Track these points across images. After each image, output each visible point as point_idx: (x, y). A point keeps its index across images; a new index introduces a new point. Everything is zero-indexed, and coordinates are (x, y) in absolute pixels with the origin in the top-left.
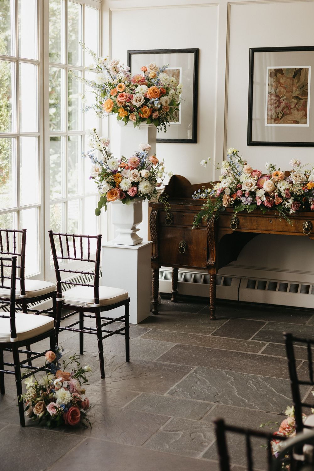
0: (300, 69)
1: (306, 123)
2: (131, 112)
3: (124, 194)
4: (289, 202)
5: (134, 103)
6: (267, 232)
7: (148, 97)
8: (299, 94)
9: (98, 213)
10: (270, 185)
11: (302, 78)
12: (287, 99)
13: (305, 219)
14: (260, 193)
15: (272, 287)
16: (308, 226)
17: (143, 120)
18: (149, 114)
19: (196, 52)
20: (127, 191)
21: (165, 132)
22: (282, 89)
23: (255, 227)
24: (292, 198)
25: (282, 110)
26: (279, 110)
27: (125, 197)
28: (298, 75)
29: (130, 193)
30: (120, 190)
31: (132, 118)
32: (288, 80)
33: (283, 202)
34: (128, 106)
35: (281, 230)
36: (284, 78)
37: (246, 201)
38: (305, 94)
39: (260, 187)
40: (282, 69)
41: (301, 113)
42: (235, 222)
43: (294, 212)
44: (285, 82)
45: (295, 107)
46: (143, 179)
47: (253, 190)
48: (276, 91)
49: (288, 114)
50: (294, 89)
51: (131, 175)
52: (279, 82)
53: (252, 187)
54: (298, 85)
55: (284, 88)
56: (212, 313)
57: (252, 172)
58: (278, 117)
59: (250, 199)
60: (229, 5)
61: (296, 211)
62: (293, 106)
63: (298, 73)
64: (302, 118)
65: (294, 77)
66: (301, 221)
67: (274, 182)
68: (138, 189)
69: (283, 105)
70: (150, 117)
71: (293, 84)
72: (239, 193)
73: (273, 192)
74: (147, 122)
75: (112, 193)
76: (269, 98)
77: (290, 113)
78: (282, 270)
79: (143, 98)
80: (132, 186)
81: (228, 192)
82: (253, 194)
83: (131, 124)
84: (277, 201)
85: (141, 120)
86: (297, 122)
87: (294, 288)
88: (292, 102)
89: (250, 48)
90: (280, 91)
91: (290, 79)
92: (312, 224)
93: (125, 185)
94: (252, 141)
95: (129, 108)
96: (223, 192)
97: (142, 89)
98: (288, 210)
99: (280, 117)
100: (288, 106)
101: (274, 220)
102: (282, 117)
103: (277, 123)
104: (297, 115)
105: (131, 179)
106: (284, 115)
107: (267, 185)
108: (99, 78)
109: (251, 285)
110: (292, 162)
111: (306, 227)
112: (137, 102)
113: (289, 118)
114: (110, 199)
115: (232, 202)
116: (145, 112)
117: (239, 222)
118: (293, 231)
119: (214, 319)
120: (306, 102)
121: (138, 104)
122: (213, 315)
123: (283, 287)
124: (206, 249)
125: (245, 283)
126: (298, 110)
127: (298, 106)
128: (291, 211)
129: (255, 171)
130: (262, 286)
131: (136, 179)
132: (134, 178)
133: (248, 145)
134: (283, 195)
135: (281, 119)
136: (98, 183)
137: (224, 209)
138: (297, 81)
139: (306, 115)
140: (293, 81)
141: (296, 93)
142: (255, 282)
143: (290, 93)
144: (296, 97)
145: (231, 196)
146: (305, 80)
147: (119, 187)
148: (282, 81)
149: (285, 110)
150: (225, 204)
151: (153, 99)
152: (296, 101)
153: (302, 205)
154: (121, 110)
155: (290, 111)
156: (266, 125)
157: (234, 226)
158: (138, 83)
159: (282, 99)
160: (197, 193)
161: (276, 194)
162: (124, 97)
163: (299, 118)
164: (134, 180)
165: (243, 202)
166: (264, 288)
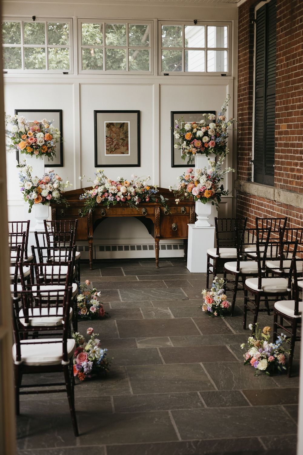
0: (124, 123)
1: (128, 154)
2: (36, 149)
3: (44, 199)
4: (135, 198)
5: (38, 143)
6: (122, 216)
7: (46, 139)
8: (123, 137)
9: (30, 211)
10: (125, 189)
11: (125, 127)
12: (117, 140)
13: (142, 207)
14: (120, 194)
15: (114, 248)
16: (145, 211)
17: (43, 153)
18: (47, 150)
19: (61, 112)
20: (46, 197)
21: (53, 161)
22: (114, 135)
23: (115, 214)
24: (137, 196)
25: (115, 146)
26: (112, 146)
27: (44, 201)
28: (123, 126)
29: (48, 198)
30: (42, 197)
31: (36, 153)
32: (117, 129)
33: (132, 198)
34: (34, 145)
35: (129, 214)
36: (115, 128)
37: (111, 198)
38: (127, 137)
39: (119, 191)
40: (113, 123)
41: (126, 148)
42: (104, 211)
43: (138, 203)
44: (115, 130)
45: (122, 144)
46: (56, 189)
47: (116, 193)
48: (110, 135)
49: (118, 149)
50: (121, 134)
51: (49, 187)
52: (112, 130)
53: (115, 191)
54: (123, 132)
55: (115, 133)
56: (91, 266)
57: (112, 182)
58: (112, 150)
59: (113, 197)
60: (80, 85)
61: (139, 202)
62: (120, 144)
63: (122, 125)
64: (126, 151)
65: (120, 127)
66: (140, 208)
67: (126, 187)
68: (52, 195)
69: (115, 143)
70: (47, 152)
71: (120, 132)
72: (106, 194)
73: (126, 193)
74: (45, 155)
75: (38, 199)
76: (107, 139)
77: (119, 148)
78: (119, 239)
79: (44, 140)
80: (49, 194)
81: (100, 194)
82: (114, 195)
83: (34, 156)
84: (129, 198)
85: (41, 154)
86: (123, 153)
87: (127, 248)
88: (120, 142)
89: (94, 111)
90: (113, 136)
91: (118, 128)
92: (146, 209)
93: (44, 193)
94: (98, 164)
95: (34, 147)
96: (97, 195)
97: (40, 135)
98: (135, 202)
99: (113, 150)
100: (117, 144)
101: (125, 209)
102: (115, 150)
103: (112, 154)
104: (123, 149)
105: (48, 189)
106: (115, 149)
107: (123, 189)
108: (14, 128)
109: (102, 249)
110: (133, 176)
111: (144, 211)
112: (40, 143)
113: (118, 150)
114: (37, 202)
115: (103, 200)
116: (45, 149)
117: (105, 211)
118: (137, 214)
119: (93, 270)
120: (128, 142)
121: (40, 144)
122: (92, 267)
123: (120, 248)
124: (87, 229)
125: (98, 249)
126: (123, 146)
127: (124, 144)
128: (136, 203)
129: (113, 182)
130: (108, 249)
131: (51, 189)
132: (50, 189)
133: (95, 167)
134: (133, 194)
135: (114, 151)
136: (24, 193)
137: (97, 204)
138: (122, 130)
139: (128, 149)
140: (120, 129)
141: (122, 136)
142: (104, 247)
143: (119, 137)
144: (122, 139)
145: (101, 197)
146: (127, 129)
147: (40, 194)
148: (114, 129)
149: (116, 146)
150: (98, 201)
151: (49, 141)
152: (122, 141)
153: (142, 199)
154: (28, 148)
155: (119, 147)
156: (106, 155)
157: (103, 214)
158: (37, 131)
159: (114, 140)
160: (82, 196)
161: (129, 194)
162: (33, 140)
163: (124, 151)
164: (50, 190)
165: (109, 199)
166: (109, 250)
